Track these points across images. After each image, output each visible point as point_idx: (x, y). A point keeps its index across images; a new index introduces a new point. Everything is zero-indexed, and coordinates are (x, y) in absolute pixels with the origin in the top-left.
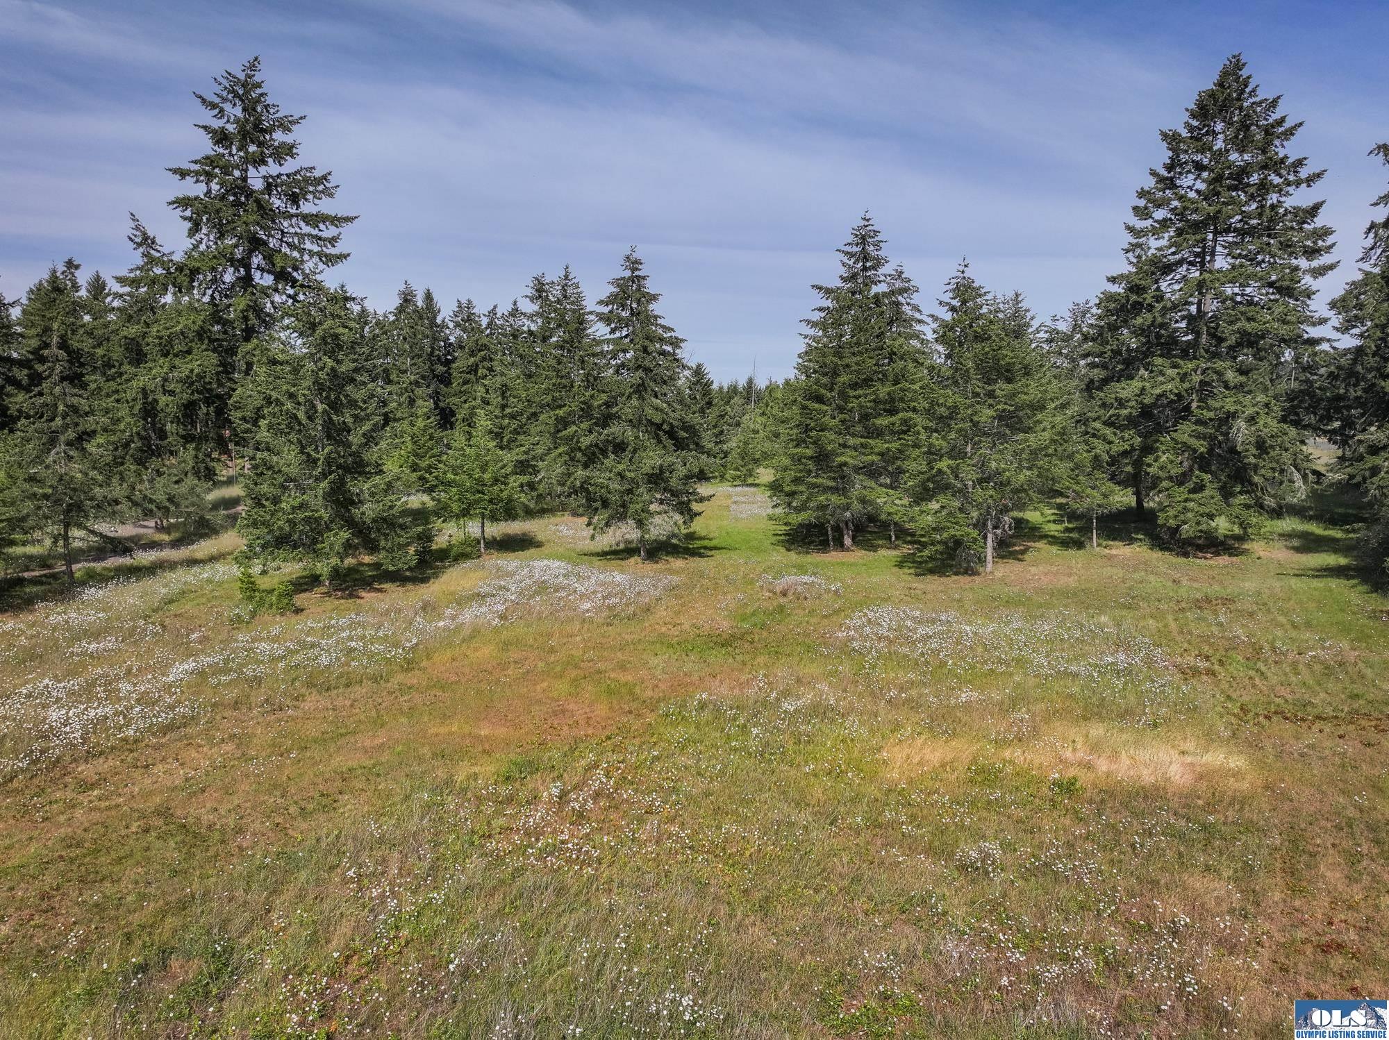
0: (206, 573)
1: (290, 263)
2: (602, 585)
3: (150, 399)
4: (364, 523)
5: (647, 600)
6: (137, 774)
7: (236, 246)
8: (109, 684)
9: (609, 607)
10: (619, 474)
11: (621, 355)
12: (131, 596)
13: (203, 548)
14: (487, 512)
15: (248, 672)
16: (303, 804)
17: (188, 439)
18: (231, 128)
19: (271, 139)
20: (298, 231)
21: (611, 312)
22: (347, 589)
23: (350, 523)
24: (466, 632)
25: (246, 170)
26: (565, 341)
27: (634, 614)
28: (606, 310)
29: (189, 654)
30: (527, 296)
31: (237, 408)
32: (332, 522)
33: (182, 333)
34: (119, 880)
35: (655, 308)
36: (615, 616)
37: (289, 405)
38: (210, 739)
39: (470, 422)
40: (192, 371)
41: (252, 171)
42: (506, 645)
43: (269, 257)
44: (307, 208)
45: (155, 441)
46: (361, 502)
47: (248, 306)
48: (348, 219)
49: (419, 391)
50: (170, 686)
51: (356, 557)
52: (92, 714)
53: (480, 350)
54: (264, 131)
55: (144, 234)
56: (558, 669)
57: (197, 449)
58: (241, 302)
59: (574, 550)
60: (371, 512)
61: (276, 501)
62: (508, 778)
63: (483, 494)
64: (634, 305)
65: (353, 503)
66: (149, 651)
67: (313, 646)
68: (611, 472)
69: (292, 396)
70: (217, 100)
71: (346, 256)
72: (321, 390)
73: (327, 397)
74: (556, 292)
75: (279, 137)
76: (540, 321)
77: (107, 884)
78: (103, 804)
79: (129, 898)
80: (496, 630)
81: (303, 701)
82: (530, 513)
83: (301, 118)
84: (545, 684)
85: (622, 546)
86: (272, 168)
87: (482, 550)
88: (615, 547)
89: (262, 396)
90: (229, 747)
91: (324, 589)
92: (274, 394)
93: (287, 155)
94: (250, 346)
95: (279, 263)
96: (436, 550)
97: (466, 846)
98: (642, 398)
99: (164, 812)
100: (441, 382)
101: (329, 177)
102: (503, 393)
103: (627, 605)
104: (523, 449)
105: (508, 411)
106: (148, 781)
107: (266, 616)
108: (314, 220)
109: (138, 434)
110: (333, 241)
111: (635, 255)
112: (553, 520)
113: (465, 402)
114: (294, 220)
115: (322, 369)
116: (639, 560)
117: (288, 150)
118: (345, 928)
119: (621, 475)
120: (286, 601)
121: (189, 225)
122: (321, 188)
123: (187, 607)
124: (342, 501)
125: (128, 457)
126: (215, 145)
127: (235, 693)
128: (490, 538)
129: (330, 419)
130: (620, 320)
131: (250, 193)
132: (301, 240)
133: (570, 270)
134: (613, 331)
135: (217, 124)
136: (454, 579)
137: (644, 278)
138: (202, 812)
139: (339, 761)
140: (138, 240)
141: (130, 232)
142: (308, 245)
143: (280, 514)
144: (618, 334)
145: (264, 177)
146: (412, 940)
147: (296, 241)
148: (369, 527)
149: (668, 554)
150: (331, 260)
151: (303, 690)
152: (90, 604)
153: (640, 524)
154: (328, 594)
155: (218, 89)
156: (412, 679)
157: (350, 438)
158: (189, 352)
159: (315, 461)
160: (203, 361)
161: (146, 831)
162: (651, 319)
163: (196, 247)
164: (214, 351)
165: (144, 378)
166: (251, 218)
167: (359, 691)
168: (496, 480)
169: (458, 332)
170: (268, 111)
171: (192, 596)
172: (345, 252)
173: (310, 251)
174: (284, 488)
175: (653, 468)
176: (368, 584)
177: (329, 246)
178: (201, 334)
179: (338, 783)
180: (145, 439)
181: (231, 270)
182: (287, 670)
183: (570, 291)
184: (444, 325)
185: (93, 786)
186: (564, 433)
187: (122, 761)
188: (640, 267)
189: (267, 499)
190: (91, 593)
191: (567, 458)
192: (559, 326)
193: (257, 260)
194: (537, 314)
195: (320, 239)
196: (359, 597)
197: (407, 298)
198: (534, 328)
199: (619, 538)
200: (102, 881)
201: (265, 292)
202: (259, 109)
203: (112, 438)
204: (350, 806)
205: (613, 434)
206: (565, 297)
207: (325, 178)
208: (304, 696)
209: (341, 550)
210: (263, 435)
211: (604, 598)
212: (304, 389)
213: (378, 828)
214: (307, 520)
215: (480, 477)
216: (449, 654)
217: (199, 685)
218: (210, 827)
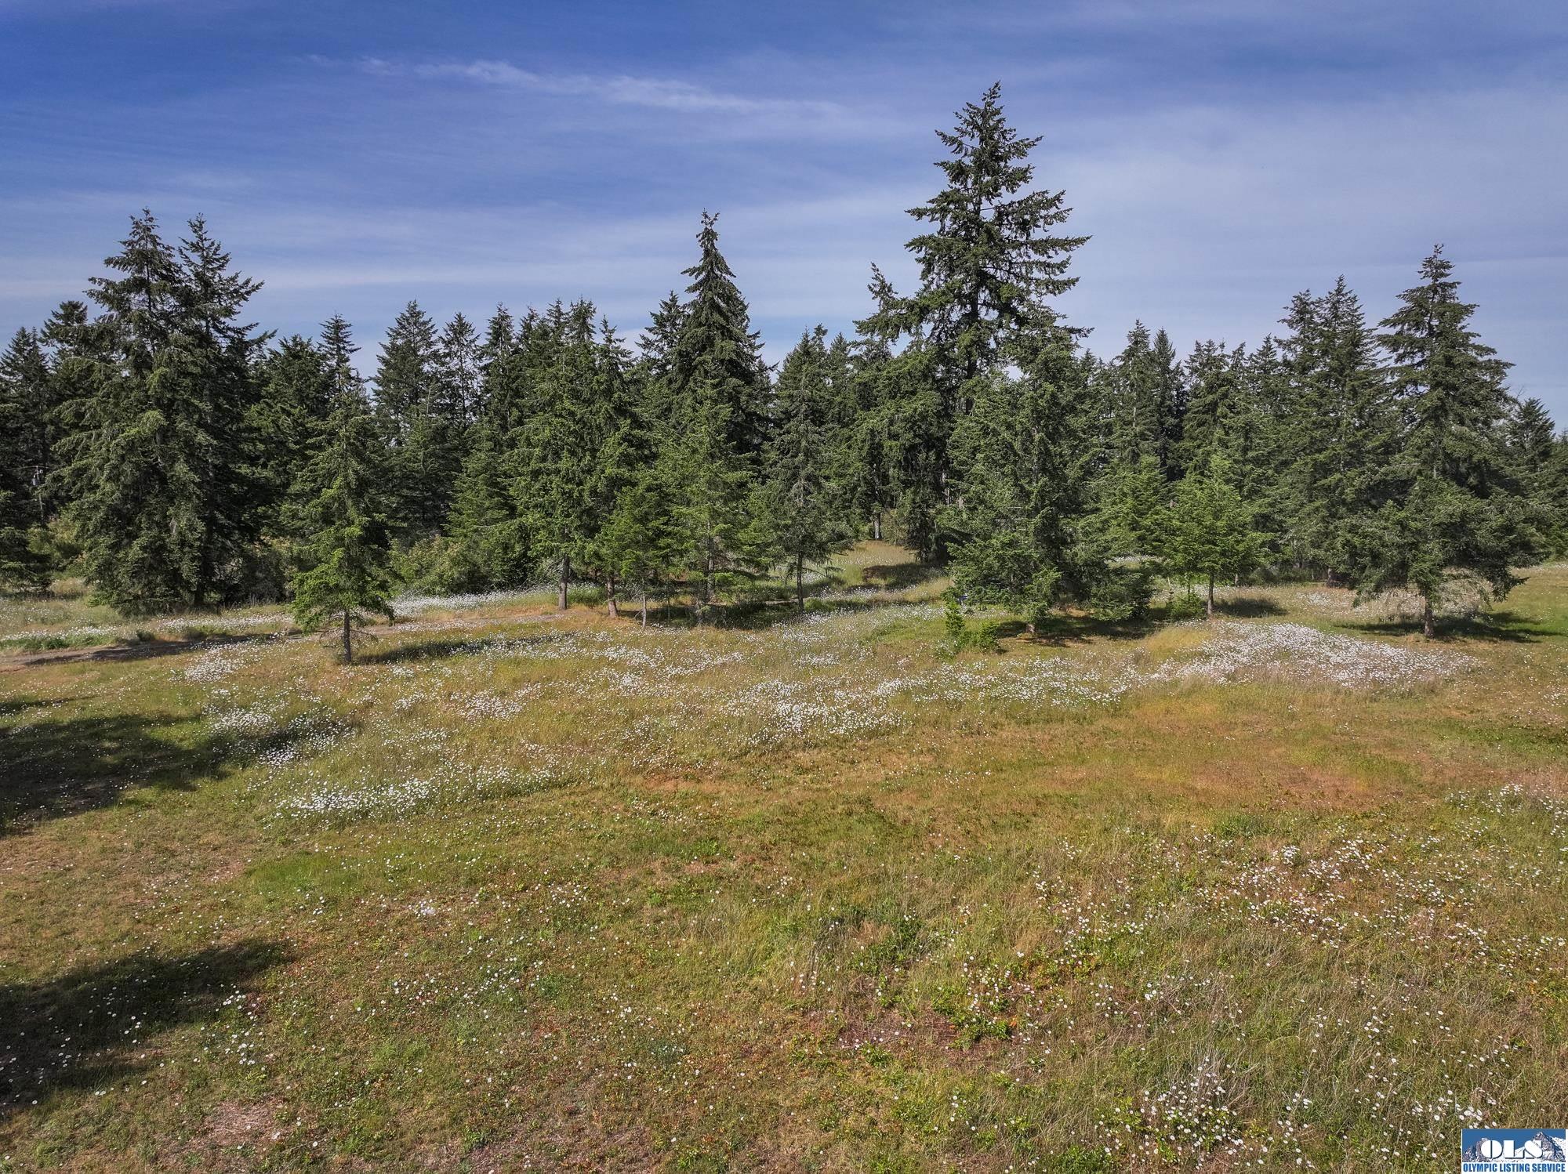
0: (916, 612)
1: (1015, 294)
2: (1364, 657)
3: (877, 441)
4: (1076, 565)
5: (1431, 679)
6: (844, 767)
7: (964, 282)
8: (827, 691)
9: (1374, 680)
10: (1400, 523)
11: (1410, 388)
12: (846, 624)
13: (914, 592)
14: (1218, 567)
15: (950, 695)
16: (995, 819)
17: (907, 484)
18: (968, 161)
19: (1006, 166)
20: (1027, 259)
21: (1399, 333)
22: (1053, 637)
23: (1062, 566)
24: (1184, 686)
25: (980, 203)
26: (1332, 369)
27: (1411, 693)
28: (1392, 331)
29: (895, 674)
30: (1284, 320)
31: (954, 448)
32: (1042, 562)
33: (909, 373)
34: (824, 849)
35: (1469, 324)
36: (1382, 692)
37: (1006, 435)
38: (909, 749)
39: (1203, 469)
40: (915, 410)
41: (985, 204)
42: (1234, 705)
43: (995, 291)
44: (1037, 234)
45: (879, 486)
46: (1073, 542)
47: (972, 341)
48: (1080, 241)
49: (1144, 445)
50: (878, 699)
51: (1064, 610)
52: (811, 710)
53: (1220, 386)
54: (999, 159)
55: (883, 282)
56: (1300, 736)
57: (915, 493)
58: (966, 338)
59: (1329, 620)
60: (1083, 553)
61: (986, 537)
62: (1228, 833)
63: (1215, 545)
64: (1435, 322)
65: (1064, 543)
66: (862, 669)
67: (1014, 681)
68: (1387, 520)
69: (1009, 426)
70: (956, 134)
71: (1073, 282)
72: (1039, 419)
73: (1046, 426)
74: (1325, 311)
75: (1014, 163)
76: (1299, 349)
77: (814, 849)
78: (815, 787)
79: (832, 864)
80: (1221, 689)
81: (1001, 729)
82: (1269, 579)
83: (1037, 140)
84: (1281, 750)
85: (1397, 620)
86: (1006, 197)
87: (1209, 612)
88: (1386, 621)
89: (980, 427)
90: (927, 759)
91: (1029, 635)
92: (992, 425)
93: (1020, 180)
94: (971, 382)
95: (1005, 293)
96: (1154, 610)
97: (1172, 889)
98: (1439, 425)
99: (866, 802)
100: (1170, 436)
101: (1062, 197)
102: (1247, 433)
103: (1401, 681)
104: (1267, 500)
105: (1251, 454)
106: (853, 774)
107: (969, 652)
108: (1042, 246)
109: (865, 478)
110: (1062, 266)
111: (1440, 257)
112: (1301, 588)
113: (1199, 447)
114: (1023, 249)
115: (1042, 396)
116: (1422, 637)
117: (1023, 175)
118: (1031, 936)
119: (1403, 525)
120: (989, 640)
121: (922, 267)
122: (1053, 211)
123: (897, 639)
124: (1054, 541)
125: (854, 501)
126: (952, 181)
127: (936, 712)
128: (1220, 602)
129: (1047, 449)
130: (1412, 342)
131: (980, 225)
132: (1029, 270)
133: (1345, 282)
134: (1400, 358)
135: (953, 159)
136: (1170, 635)
137: (1452, 285)
138: (899, 807)
139: (1035, 787)
140: (877, 289)
141: (872, 282)
142: (1036, 274)
143: (990, 550)
144: (1407, 362)
145: (997, 207)
146: (1103, 964)
147: (1024, 271)
148: (1080, 571)
149: (1466, 634)
150: (1057, 287)
151: (1002, 720)
152: (815, 628)
153: (1426, 588)
154: (1032, 640)
155: (958, 123)
156: (1120, 725)
157: (1066, 472)
158: (914, 393)
159: (1028, 494)
160: (927, 400)
161: (850, 814)
162: (1461, 341)
163: (927, 287)
164: (938, 389)
165: (872, 421)
166: (981, 250)
167: (1058, 729)
168: (1231, 530)
169: (1194, 379)
170: (1004, 138)
171: (902, 630)
172: (1074, 277)
173: (1037, 280)
174: (995, 525)
175: (1451, 516)
176: (1076, 635)
177: (1058, 272)
178: (927, 374)
179: (1033, 805)
180: (870, 484)
181: (958, 308)
182: (988, 700)
183: (1343, 308)
184: (1178, 371)
185: (807, 771)
186: (1323, 482)
187: (833, 755)
188: (1447, 271)
189: (978, 536)
190: (816, 618)
191: (1325, 513)
192: (1325, 353)
193: (984, 295)
194: (1296, 341)
195: (1049, 265)
196: (1065, 646)
197: (1138, 338)
198: (1291, 357)
199: (1392, 608)
200: (810, 846)
201: (990, 327)
202: (996, 136)
203: (844, 482)
204: (1041, 828)
205: (1393, 472)
206: (1336, 316)
207: (1057, 198)
208: (1002, 725)
209: (1049, 593)
210: (979, 468)
211: (1368, 671)
212: (1023, 417)
213: (1073, 850)
214: (1016, 558)
215: (1212, 524)
216: (1163, 705)
217: (904, 701)
218: (905, 822)
